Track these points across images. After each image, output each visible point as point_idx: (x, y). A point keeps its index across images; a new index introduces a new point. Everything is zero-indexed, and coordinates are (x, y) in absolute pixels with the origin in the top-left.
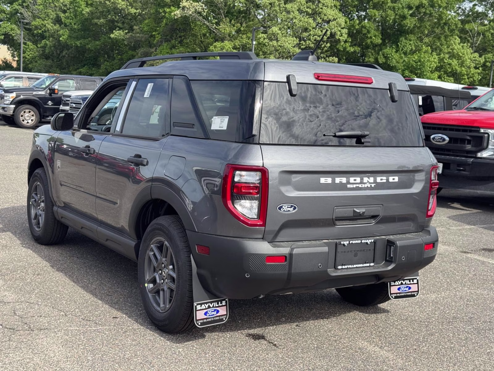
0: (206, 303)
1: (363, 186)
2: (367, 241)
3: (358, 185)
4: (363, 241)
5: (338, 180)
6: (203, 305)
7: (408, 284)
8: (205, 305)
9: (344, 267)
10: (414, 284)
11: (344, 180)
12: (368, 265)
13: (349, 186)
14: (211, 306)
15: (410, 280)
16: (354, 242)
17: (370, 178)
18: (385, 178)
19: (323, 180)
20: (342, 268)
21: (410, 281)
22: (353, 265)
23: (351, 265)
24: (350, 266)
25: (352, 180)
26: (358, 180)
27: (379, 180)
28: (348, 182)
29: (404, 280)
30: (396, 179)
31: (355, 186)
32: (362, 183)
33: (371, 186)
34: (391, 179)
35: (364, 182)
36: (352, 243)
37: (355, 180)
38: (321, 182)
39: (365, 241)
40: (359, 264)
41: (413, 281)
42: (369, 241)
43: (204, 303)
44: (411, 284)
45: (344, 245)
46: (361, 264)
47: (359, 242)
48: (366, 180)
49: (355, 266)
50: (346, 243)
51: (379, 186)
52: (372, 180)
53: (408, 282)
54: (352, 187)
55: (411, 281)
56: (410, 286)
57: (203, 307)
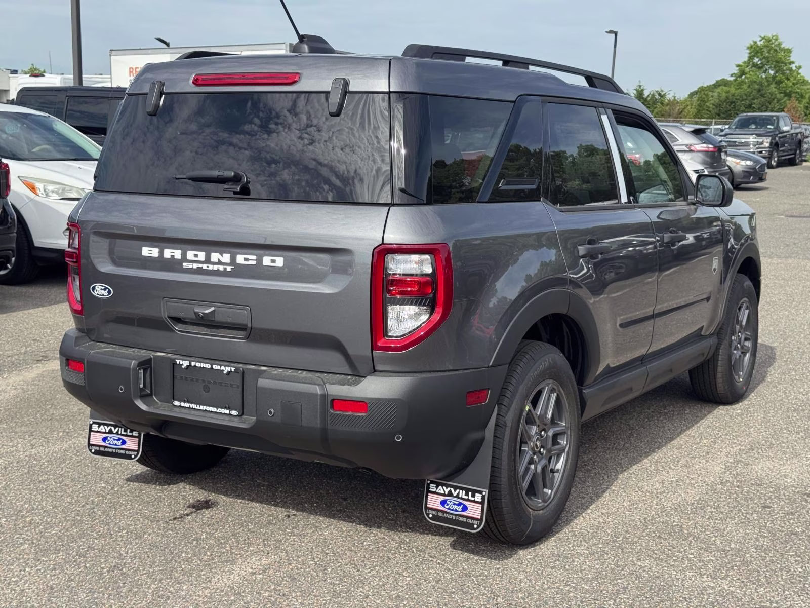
0: (108, 425)
1: (211, 267)
2: (223, 368)
3: (200, 265)
4: (215, 367)
5: (167, 253)
6: (102, 426)
7: (462, 498)
8: (106, 427)
9: (183, 404)
10: (474, 501)
11: (178, 254)
12: (227, 412)
13: (185, 265)
14: (115, 431)
15: (467, 491)
16: (198, 365)
17: (224, 255)
18: (254, 257)
19: (146, 251)
20: (180, 406)
21: (467, 494)
22: (200, 404)
23: (197, 404)
24: (194, 406)
25: (190, 255)
26: (202, 256)
27: (240, 259)
28: (184, 259)
29: (456, 488)
30: (280, 262)
31: (195, 266)
32: (208, 261)
33: (225, 269)
34: (267, 261)
35: (212, 260)
36: (195, 366)
37: (196, 256)
38: (143, 254)
39: (219, 368)
40: (210, 406)
41: (473, 496)
42: (227, 369)
43: (104, 424)
44: (468, 500)
45: (180, 365)
46: (213, 407)
47: (208, 366)
48: (215, 257)
49: (202, 408)
50: (185, 364)
51: (240, 271)
52: (226, 258)
53: (462, 494)
54: (191, 267)
55: (470, 493)
56: (466, 503)
57: (102, 429)
